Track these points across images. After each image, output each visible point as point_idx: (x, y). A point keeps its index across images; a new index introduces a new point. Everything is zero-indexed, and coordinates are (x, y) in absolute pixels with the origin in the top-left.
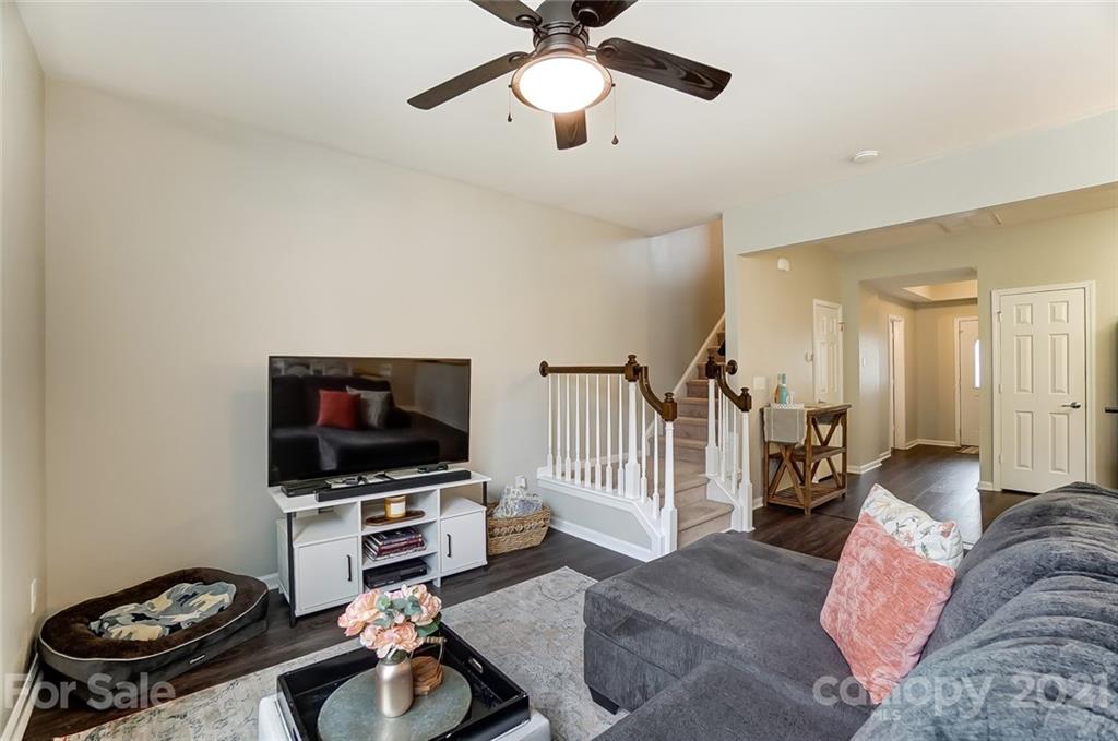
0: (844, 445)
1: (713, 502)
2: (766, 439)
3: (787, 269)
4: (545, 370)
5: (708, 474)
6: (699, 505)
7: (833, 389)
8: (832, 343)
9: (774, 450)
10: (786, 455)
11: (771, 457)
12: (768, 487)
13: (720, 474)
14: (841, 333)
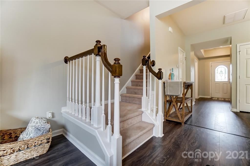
0: (192, 97)
1: (145, 122)
2: (166, 94)
3: (172, 31)
4: (67, 60)
5: (143, 109)
6: (138, 125)
7: (183, 79)
8: (183, 64)
9: (168, 99)
10: (174, 100)
11: (167, 101)
12: (166, 113)
13: (148, 109)
14: (185, 61)
